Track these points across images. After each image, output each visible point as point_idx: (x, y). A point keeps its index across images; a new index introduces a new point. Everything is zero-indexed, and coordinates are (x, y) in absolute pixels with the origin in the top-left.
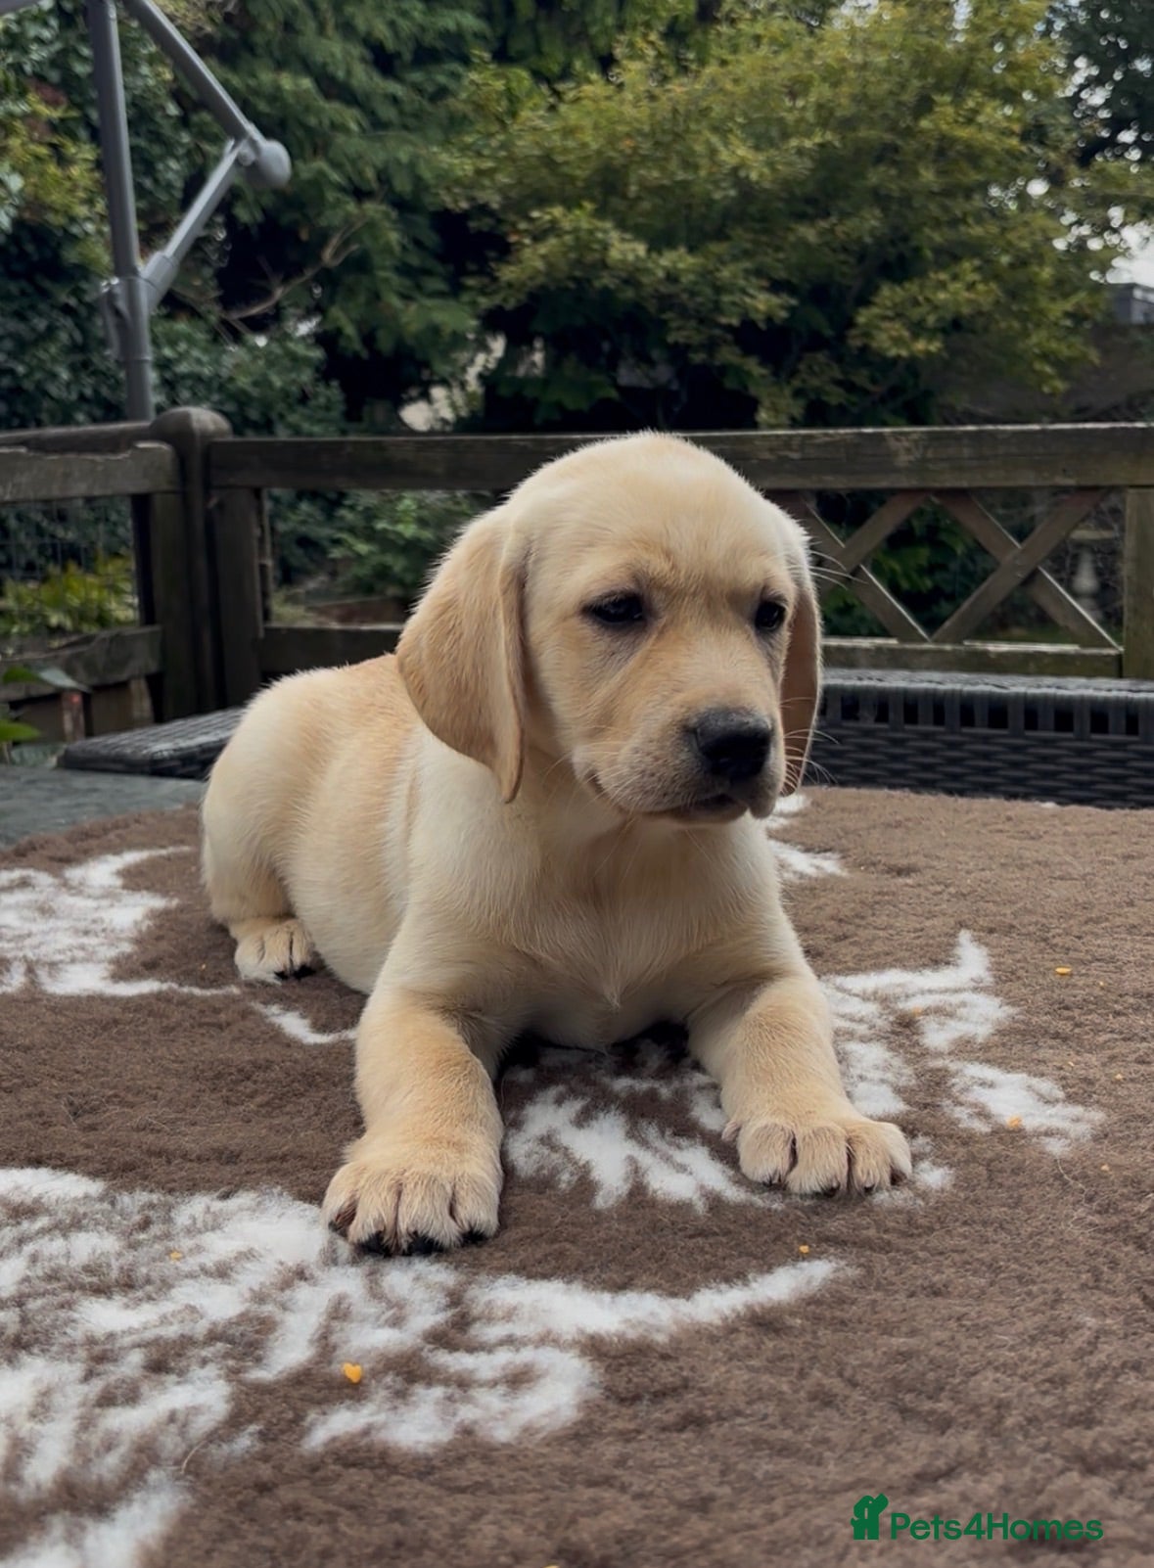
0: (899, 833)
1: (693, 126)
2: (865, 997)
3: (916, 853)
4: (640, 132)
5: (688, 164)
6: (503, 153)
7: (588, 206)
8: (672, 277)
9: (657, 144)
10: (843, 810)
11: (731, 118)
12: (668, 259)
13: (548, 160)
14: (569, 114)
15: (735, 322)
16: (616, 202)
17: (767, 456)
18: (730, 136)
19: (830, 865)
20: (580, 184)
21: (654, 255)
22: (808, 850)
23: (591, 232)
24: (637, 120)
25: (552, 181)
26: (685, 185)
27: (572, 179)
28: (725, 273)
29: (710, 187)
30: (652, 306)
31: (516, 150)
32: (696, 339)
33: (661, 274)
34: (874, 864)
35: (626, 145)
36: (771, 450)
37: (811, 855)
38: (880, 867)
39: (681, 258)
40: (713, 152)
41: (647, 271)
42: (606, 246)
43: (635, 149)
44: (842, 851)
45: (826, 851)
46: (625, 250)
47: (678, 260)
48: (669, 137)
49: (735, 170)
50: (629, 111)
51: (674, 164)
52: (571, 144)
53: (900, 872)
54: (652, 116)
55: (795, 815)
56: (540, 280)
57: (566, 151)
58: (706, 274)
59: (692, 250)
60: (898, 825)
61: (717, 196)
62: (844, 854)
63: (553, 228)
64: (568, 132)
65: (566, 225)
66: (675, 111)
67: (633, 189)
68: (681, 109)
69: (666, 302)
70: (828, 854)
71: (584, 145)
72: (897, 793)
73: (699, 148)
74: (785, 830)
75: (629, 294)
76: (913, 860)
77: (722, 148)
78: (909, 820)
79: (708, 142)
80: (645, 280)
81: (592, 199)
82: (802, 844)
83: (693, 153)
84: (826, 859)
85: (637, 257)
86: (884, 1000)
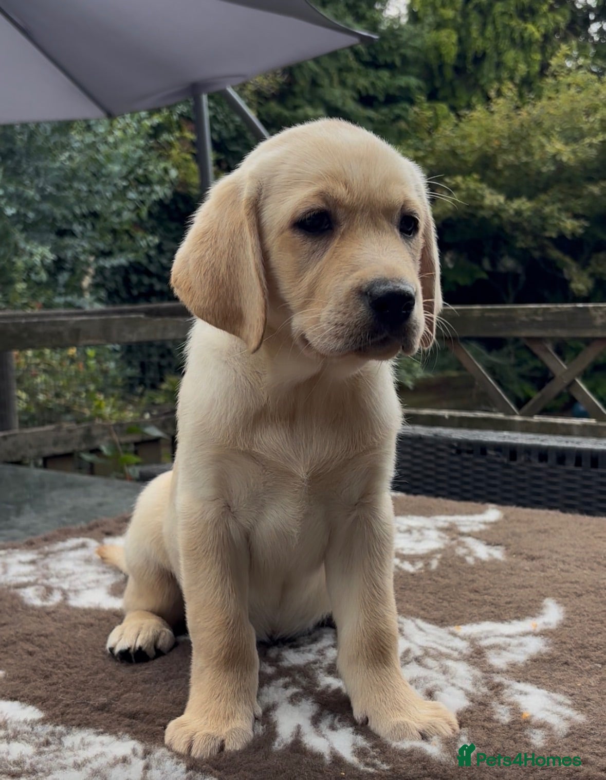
0: (543, 536)
1: (532, 133)
2: (463, 638)
3: (546, 549)
4: (502, 137)
5: (529, 153)
6: (430, 149)
7: (476, 176)
8: (518, 213)
9: (512, 143)
10: (519, 521)
11: (552, 127)
12: (517, 204)
13: (453, 153)
14: (466, 128)
15: (554, 235)
16: (490, 174)
17: (524, 318)
18: (551, 137)
19: (498, 554)
20: (470, 165)
21: (509, 203)
22: (489, 544)
23: (475, 190)
24: (502, 131)
25: (455, 163)
26: (526, 164)
27: (465, 162)
28: (547, 210)
29: (540, 165)
30: (508, 229)
31: (436, 148)
32: (533, 244)
33: (512, 212)
34: (521, 554)
35: (495, 143)
36: (527, 316)
37: (489, 547)
38: (524, 556)
39: (523, 203)
40: (542, 146)
41: (504, 210)
42: (483, 197)
43: (500, 146)
44: (506, 546)
45: (498, 545)
46: (493, 199)
47: (522, 204)
48: (519, 139)
49: (554, 156)
50: (498, 126)
51: (521, 153)
52: (466, 144)
53: (533, 558)
54: (510, 129)
55: (491, 523)
56: (450, 214)
57: (463, 147)
58: (537, 212)
59: (530, 198)
60: (545, 531)
61: (544, 170)
62: (507, 547)
63: (456, 188)
64: (464, 137)
65: (463, 186)
66: (522, 125)
67: (500, 165)
68: (526, 125)
69: (516, 226)
70: (499, 547)
71: (473, 144)
72: (552, 512)
73: (534, 144)
74: (481, 532)
75: (496, 221)
76: (543, 553)
77: (547, 145)
78: (552, 529)
79: (539, 141)
80: (504, 215)
81: (477, 172)
82: (486, 540)
83: (530, 146)
84: (496, 549)
85: (500, 204)
86: (472, 640)
